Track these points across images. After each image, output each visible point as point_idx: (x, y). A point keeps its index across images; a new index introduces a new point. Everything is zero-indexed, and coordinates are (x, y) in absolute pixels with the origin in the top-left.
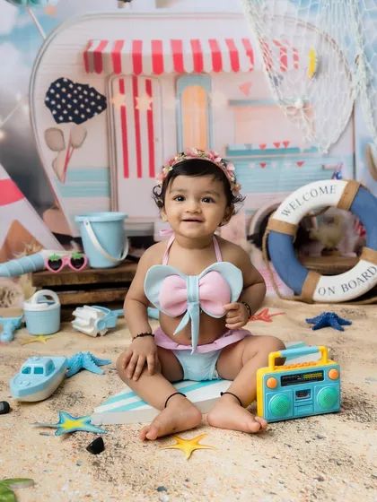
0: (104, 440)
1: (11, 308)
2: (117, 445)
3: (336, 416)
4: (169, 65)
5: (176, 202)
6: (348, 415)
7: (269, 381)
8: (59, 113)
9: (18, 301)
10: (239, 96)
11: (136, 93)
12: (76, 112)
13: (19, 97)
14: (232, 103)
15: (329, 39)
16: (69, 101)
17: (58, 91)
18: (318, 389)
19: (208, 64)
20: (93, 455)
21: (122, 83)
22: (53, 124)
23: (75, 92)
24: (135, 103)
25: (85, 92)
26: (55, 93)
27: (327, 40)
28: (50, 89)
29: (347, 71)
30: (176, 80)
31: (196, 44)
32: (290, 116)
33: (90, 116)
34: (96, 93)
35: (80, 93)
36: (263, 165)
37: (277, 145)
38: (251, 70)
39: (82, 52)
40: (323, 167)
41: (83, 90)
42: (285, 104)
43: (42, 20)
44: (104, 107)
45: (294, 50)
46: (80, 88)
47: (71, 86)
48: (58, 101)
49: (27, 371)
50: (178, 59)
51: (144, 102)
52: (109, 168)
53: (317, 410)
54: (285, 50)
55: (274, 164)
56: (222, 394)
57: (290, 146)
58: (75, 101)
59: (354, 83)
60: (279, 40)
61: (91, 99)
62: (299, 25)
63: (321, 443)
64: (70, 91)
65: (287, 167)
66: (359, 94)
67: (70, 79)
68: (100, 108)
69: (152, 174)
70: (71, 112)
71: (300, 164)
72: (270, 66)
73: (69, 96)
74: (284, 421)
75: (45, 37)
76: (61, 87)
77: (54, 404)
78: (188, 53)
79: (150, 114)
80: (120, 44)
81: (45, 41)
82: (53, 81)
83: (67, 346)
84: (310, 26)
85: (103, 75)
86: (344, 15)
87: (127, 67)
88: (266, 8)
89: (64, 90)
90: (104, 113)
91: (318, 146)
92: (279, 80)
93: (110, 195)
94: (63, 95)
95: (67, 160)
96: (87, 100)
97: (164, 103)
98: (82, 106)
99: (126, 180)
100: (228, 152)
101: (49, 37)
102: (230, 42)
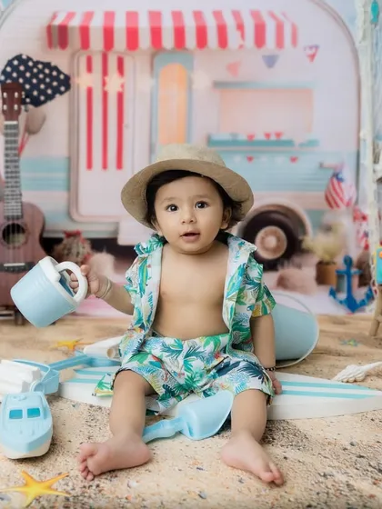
4: (145, 40)
10: (225, 76)
11: (105, 72)
12: (35, 93)
14: (217, 85)
16: (28, 81)
17: (15, 69)
19: (191, 40)
21: (89, 61)
23: (35, 70)
24: (104, 84)
25: (47, 71)
26: (12, 72)
28: (6, 66)
30: (153, 56)
31: (177, 16)
33: (50, 98)
34: (59, 72)
35: (41, 71)
36: (250, 159)
37: (268, 135)
38: (241, 47)
39: (45, 25)
40: (321, 166)
41: (44, 68)
44: (68, 87)
45: (293, 25)
46: (40, 66)
47: (30, 64)
48: (15, 81)
50: (156, 34)
51: (114, 83)
52: (69, 159)
55: (263, 160)
57: (284, 138)
58: (35, 81)
61: (53, 79)
65: (281, 161)
67: (30, 56)
68: (63, 89)
69: (119, 165)
70: (28, 93)
71: (294, 160)
73: (28, 75)
75: (2, 8)
76: (19, 65)
78: (168, 26)
79: (120, 97)
80: (89, 16)
81: (3, 12)
82: (10, 58)
85: (69, 50)
87: (97, 42)
89: (22, 68)
90: (66, 95)
93: (69, 189)
94: (21, 74)
95: (21, 148)
96: (48, 80)
97: (139, 83)
98: (42, 86)
99: (89, 172)
100: (210, 141)
101: (8, 7)
102: (217, 15)
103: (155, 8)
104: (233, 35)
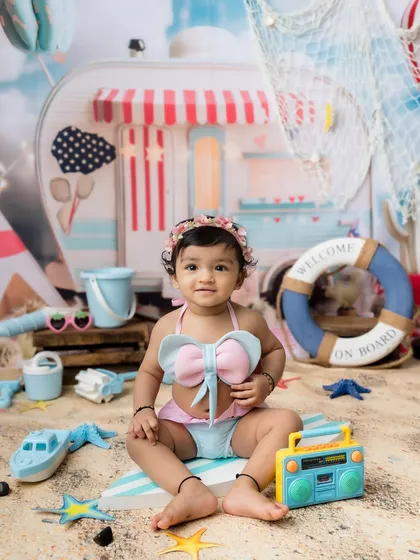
0: (113, 530)
1: (8, 367)
2: (126, 535)
3: (360, 502)
4: (181, 116)
5: (188, 271)
6: (372, 500)
7: (290, 464)
8: (66, 162)
9: (16, 360)
10: (252, 148)
11: (146, 143)
12: (84, 162)
13: (24, 145)
14: (246, 155)
15: (347, 94)
16: (77, 150)
17: (65, 139)
18: (341, 472)
19: (222, 116)
20: (101, 548)
21: (132, 133)
22: (59, 173)
23: (84, 141)
24: (146, 154)
25: (94, 142)
26: (63, 142)
27: (343, 94)
28: (57, 137)
29: (364, 125)
30: (189, 131)
31: (209, 95)
32: (306, 170)
33: (98, 166)
34: (106, 143)
35: (89, 142)
36: (277, 220)
37: (292, 199)
38: (266, 122)
39: (92, 100)
40: (339, 224)
41: (91, 139)
42: (301, 158)
43: (51, 67)
44: (113, 157)
45: (311, 103)
46: (88, 137)
47: (79, 135)
48: (65, 150)
49: (28, 447)
50: (191, 110)
51: (155, 153)
52: (117, 222)
53: (339, 496)
54: (300, 103)
55: (289, 219)
56: (238, 476)
57: (305, 201)
58: (83, 151)
59: (371, 139)
60: (296, 93)
61: (100, 149)
62: (315, 78)
63: (344, 534)
64: (78, 140)
65: (303, 220)
66: (376, 149)
67: (80, 128)
68: (108, 158)
69: (162, 227)
70: (78, 162)
71: (315, 219)
72: (286, 119)
73: (77, 145)
74: (305, 507)
75: (53, 84)
76: (69, 136)
77: (57, 484)
78: (201, 104)
79: (161, 166)
80: (131, 93)
81: (53, 89)
82: (61, 130)
83: (69, 415)
84: (327, 80)
85: (113, 124)
86: (362, 70)
87: (138, 117)
88: (283, 60)
89: (71, 139)
90: (112, 163)
91: (335, 201)
92: (294, 133)
93: (117, 249)
94: (71, 145)
95: (73, 211)
96: (95, 150)
97: (176, 154)
98: (90, 156)
99: (134, 233)
100: (242, 205)
101: (57, 84)
102: (245, 94)
103: (190, 88)
104: (258, 112)
